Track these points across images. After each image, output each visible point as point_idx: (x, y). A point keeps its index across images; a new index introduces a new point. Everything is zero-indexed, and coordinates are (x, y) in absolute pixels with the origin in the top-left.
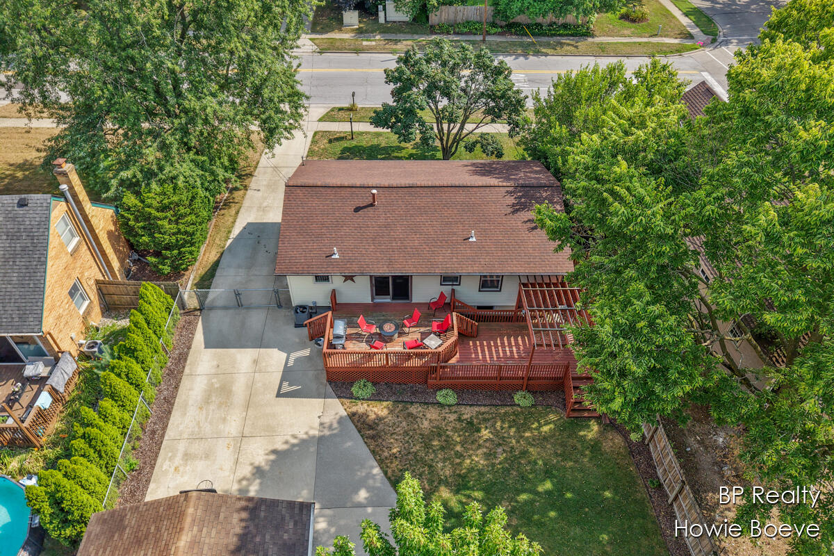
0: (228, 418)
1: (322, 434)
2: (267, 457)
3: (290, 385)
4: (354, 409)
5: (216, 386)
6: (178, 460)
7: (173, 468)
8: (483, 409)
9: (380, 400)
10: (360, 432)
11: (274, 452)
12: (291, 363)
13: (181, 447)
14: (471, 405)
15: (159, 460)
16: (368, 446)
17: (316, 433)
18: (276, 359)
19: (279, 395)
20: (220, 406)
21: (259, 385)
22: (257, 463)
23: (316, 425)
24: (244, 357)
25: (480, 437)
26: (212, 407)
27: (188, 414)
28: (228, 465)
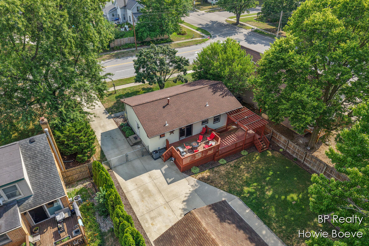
0: (156, 199)
1: (195, 189)
2: (182, 204)
3: (170, 179)
4: (198, 177)
5: (142, 191)
6: (150, 222)
7: (151, 225)
8: (235, 161)
9: (203, 171)
10: (206, 183)
11: (184, 201)
12: (164, 172)
13: (147, 217)
14: (231, 161)
15: (143, 225)
16: (212, 185)
17: (192, 189)
18: (157, 174)
19: (168, 184)
20: (149, 196)
21: (158, 184)
22: (181, 208)
23: (190, 187)
24: (144, 177)
25: (241, 169)
26: (147, 199)
27: (139, 205)
28: (171, 213)
